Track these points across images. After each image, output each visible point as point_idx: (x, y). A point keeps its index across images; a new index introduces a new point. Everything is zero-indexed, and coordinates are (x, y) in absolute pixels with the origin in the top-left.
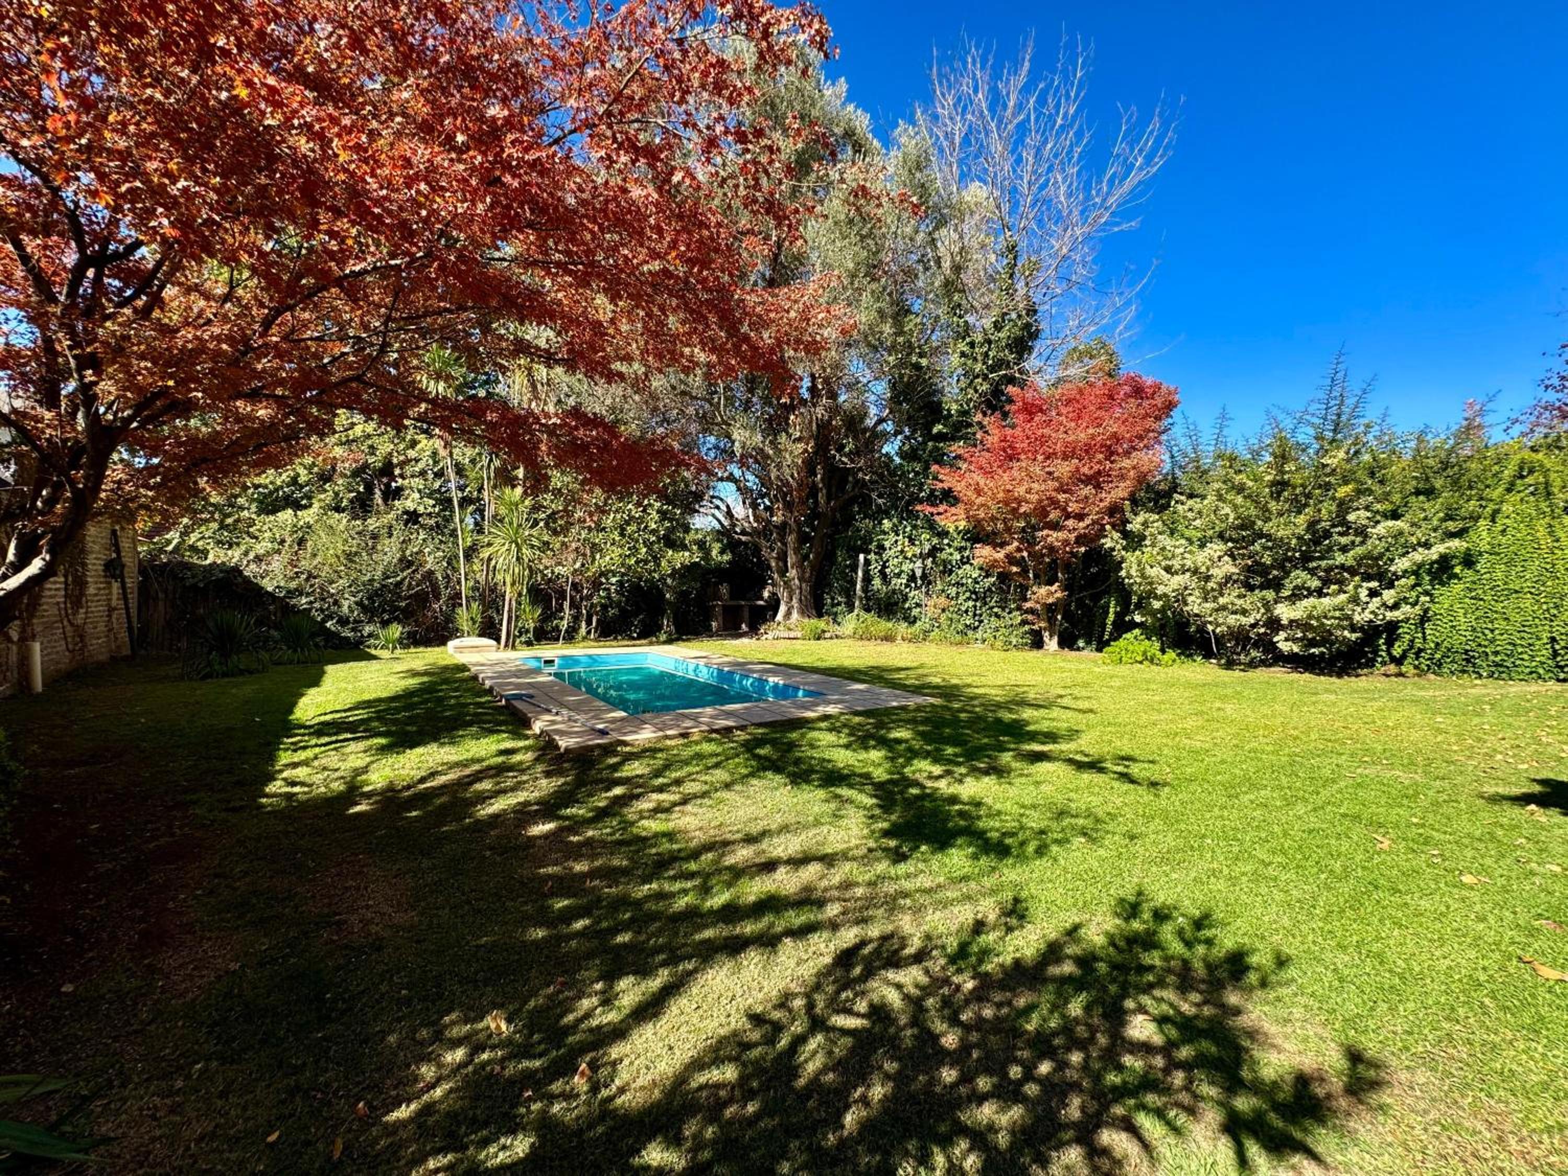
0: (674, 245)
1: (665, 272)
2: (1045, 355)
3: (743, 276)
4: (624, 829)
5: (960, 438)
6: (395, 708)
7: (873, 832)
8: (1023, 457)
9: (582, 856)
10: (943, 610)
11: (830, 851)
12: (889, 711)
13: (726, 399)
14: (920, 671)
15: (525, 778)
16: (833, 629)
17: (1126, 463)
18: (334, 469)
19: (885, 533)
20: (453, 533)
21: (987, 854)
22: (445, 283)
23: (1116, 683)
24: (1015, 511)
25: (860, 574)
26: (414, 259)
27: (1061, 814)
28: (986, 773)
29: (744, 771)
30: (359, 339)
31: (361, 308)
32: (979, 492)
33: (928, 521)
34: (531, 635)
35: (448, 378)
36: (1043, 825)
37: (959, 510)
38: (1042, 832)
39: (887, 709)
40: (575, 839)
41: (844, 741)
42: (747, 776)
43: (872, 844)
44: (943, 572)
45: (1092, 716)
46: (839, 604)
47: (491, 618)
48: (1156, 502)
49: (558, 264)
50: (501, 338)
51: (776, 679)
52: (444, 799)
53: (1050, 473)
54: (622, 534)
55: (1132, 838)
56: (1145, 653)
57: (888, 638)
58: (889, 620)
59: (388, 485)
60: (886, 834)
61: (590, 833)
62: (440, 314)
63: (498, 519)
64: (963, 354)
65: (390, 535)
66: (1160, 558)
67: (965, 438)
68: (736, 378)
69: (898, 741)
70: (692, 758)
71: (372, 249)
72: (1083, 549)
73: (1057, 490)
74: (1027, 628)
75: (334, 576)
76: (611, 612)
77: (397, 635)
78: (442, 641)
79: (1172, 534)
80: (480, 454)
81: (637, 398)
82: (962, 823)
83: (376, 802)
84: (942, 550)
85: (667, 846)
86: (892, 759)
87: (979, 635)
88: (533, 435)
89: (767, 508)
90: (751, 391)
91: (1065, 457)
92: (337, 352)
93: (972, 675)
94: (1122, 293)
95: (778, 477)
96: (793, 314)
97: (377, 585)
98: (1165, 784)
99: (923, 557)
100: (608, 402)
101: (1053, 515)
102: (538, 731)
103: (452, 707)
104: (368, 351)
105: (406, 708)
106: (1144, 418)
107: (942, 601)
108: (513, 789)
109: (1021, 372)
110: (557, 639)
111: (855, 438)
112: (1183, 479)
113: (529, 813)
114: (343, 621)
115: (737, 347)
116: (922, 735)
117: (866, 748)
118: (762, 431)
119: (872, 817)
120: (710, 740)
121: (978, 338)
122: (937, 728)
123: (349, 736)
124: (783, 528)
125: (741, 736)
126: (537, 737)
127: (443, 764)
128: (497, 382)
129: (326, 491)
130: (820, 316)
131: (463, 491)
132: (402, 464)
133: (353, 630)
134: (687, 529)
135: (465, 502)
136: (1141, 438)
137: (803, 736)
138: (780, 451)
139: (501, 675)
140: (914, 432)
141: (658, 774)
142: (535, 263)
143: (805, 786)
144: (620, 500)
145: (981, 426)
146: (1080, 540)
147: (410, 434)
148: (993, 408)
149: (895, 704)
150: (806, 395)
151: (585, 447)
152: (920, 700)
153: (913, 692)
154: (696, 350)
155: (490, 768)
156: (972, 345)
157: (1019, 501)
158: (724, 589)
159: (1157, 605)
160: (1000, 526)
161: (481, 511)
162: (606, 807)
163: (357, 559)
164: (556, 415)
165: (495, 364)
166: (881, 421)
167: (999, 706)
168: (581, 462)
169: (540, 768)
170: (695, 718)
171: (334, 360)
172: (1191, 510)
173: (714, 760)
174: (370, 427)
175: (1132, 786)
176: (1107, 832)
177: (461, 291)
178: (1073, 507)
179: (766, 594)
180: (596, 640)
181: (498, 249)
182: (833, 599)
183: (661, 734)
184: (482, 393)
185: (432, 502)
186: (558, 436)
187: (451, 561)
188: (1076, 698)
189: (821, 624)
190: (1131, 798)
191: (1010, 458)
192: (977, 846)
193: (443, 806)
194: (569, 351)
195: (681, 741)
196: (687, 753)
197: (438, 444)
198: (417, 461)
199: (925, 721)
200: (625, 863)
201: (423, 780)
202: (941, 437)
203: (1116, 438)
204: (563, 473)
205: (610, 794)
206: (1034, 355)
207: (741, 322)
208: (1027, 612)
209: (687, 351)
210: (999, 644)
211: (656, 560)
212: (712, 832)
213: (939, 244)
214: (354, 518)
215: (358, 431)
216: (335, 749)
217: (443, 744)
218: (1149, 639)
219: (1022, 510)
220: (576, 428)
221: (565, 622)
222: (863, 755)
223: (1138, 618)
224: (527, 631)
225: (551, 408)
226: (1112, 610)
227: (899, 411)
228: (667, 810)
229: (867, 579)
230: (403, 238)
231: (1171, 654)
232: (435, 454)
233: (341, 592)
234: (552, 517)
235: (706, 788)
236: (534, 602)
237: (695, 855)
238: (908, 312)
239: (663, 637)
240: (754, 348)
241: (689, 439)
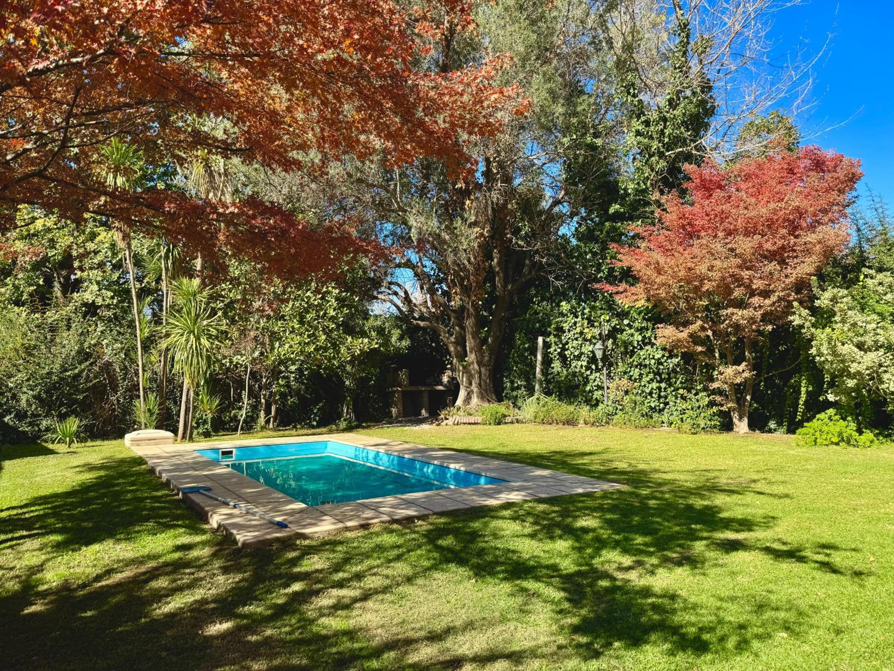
0: (348, 33)
1: (339, 59)
2: (722, 131)
3: (416, 63)
4: (303, 627)
5: (638, 218)
6: (71, 504)
7: (562, 628)
8: (703, 234)
9: (260, 655)
10: (627, 392)
11: (517, 649)
12: (572, 499)
13: (402, 186)
14: (605, 456)
15: (202, 574)
16: (513, 413)
17: (811, 238)
18: (14, 263)
19: (562, 315)
20: (131, 325)
21: (684, 650)
22: (125, 78)
23: (812, 466)
24: (697, 289)
25: (539, 357)
26: (95, 57)
27: (761, 607)
28: (679, 564)
29: (426, 564)
30: (40, 135)
31: (43, 105)
32: (659, 271)
33: (607, 302)
34: (208, 426)
35: (127, 172)
36: (742, 619)
37: (639, 288)
38: (742, 627)
39: (571, 496)
40: (253, 638)
41: (528, 530)
42: (429, 569)
43: (562, 640)
44: (625, 353)
45: (788, 501)
46: (518, 388)
47: (169, 409)
48: (844, 277)
49: (235, 57)
50: (179, 130)
51: (457, 466)
52: (119, 598)
53: (732, 250)
54: (301, 322)
55: (838, 632)
56: (840, 434)
57: (570, 422)
58: (571, 403)
59: (67, 278)
60: (576, 629)
61: (269, 632)
62: (119, 109)
63: (176, 310)
64: (638, 133)
65: (69, 328)
66: (850, 334)
67: (643, 216)
68: (411, 164)
69: (585, 530)
70: (373, 550)
71: (55, 48)
72: (770, 328)
73: (740, 267)
74: (715, 409)
75: (13, 370)
76: (290, 400)
77: (74, 428)
78: (120, 435)
79: (863, 309)
80: (158, 245)
81: (313, 186)
82: (656, 617)
83: (51, 602)
84: (622, 331)
85: (349, 645)
86: (580, 550)
87: (665, 417)
88: (210, 225)
89: (444, 293)
90: (427, 177)
91: (747, 233)
92: (19, 149)
93: (659, 460)
94: (797, 68)
95: (454, 262)
96: (465, 98)
97: (54, 378)
98: (870, 574)
99: (603, 338)
100: (285, 191)
101: (738, 293)
102: (215, 525)
103: (128, 502)
104: (49, 146)
105: (82, 504)
106: (827, 191)
107: (624, 383)
108: (190, 586)
109: (699, 148)
110: (236, 430)
111: (531, 220)
112: (871, 253)
113: (205, 611)
114: (21, 416)
115: (411, 132)
116: (610, 523)
117: (552, 538)
118: (439, 217)
119: (560, 612)
120: (391, 531)
121: (654, 116)
122: (624, 515)
123: (25, 533)
124: (461, 312)
125: (422, 526)
126: (214, 531)
127: (119, 561)
128: (175, 173)
129: (6, 285)
130: (493, 98)
131: (141, 282)
132: (81, 257)
133: (31, 424)
134: (366, 316)
135: (143, 293)
136: (825, 211)
137: (486, 525)
138: (457, 236)
139: (177, 468)
140: (590, 212)
141: (337, 568)
142: (212, 56)
143: (489, 579)
144: (299, 288)
145: (659, 204)
146: (766, 318)
147: (90, 227)
148: (671, 186)
149: (580, 491)
150: (481, 180)
151: (262, 235)
152: (606, 486)
153: (598, 478)
154: (372, 137)
155: (166, 564)
156: (647, 123)
157: (702, 279)
158: (403, 375)
159: (851, 383)
160: (683, 305)
161: (159, 302)
162: (285, 604)
163: (35, 352)
164: (234, 204)
165: (174, 156)
166: (557, 202)
167: (690, 492)
168: (259, 251)
169: (217, 564)
170: (375, 508)
171: (17, 156)
172: (880, 284)
173: (396, 552)
174: (50, 222)
175: (834, 576)
176: (812, 626)
177: (141, 86)
178: (757, 284)
179: (445, 379)
180: (275, 429)
181: (176, 44)
182: (512, 382)
183: (341, 525)
184: (161, 186)
185: (110, 294)
186: (236, 225)
187: (129, 351)
188: (770, 483)
189: (501, 408)
190: (833, 590)
191: (691, 236)
192: (674, 643)
193: (118, 605)
194: (248, 141)
195: (361, 533)
196: (367, 545)
197: (117, 236)
198: (96, 252)
199: (613, 509)
200: (304, 661)
201: (98, 578)
202: (618, 217)
203: (800, 213)
204: (241, 262)
205: (289, 590)
206: (710, 133)
207: (415, 106)
208: (714, 392)
209: (362, 138)
210: (686, 426)
211: (335, 346)
212: (394, 630)
213: (610, 25)
214: (33, 312)
215: (39, 224)
216: (11, 547)
217: (119, 540)
218: (844, 419)
219: (704, 289)
220: (254, 217)
221: (244, 412)
222: (549, 546)
223: (831, 398)
224: (205, 422)
225: (228, 199)
226: (803, 390)
227: (575, 192)
228: (347, 607)
229: (547, 362)
230: (85, 35)
231: (868, 435)
232: (113, 246)
233: (19, 386)
234: (230, 306)
235: (388, 582)
236: (212, 393)
237: (377, 653)
238: (582, 92)
239: (343, 425)
240: (430, 133)
241: (366, 226)
